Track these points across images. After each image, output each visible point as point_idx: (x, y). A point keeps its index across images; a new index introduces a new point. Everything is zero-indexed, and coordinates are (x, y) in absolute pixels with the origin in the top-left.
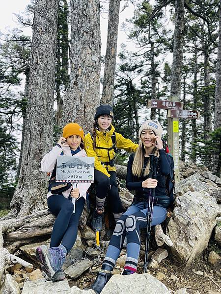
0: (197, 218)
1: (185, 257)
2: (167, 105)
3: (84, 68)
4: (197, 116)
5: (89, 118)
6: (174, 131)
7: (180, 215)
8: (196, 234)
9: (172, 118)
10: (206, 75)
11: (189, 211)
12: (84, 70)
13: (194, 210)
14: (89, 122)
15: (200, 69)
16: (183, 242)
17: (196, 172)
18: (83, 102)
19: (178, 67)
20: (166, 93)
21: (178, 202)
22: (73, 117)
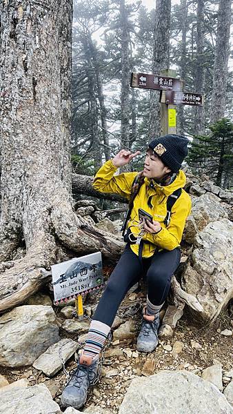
0: (227, 263)
1: (209, 316)
2: (161, 83)
3: (28, 7)
4: (200, 101)
5: (42, 103)
6: (170, 125)
7: (202, 260)
8: (226, 285)
9: (167, 105)
10: (199, 35)
11: (215, 254)
12: (28, 11)
13: (222, 251)
14: (43, 111)
15: (191, 25)
16: (207, 297)
17: (194, 182)
18: (30, 72)
19: (164, 17)
20: (143, 60)
21: (199, 241)
22: (13, 100)
